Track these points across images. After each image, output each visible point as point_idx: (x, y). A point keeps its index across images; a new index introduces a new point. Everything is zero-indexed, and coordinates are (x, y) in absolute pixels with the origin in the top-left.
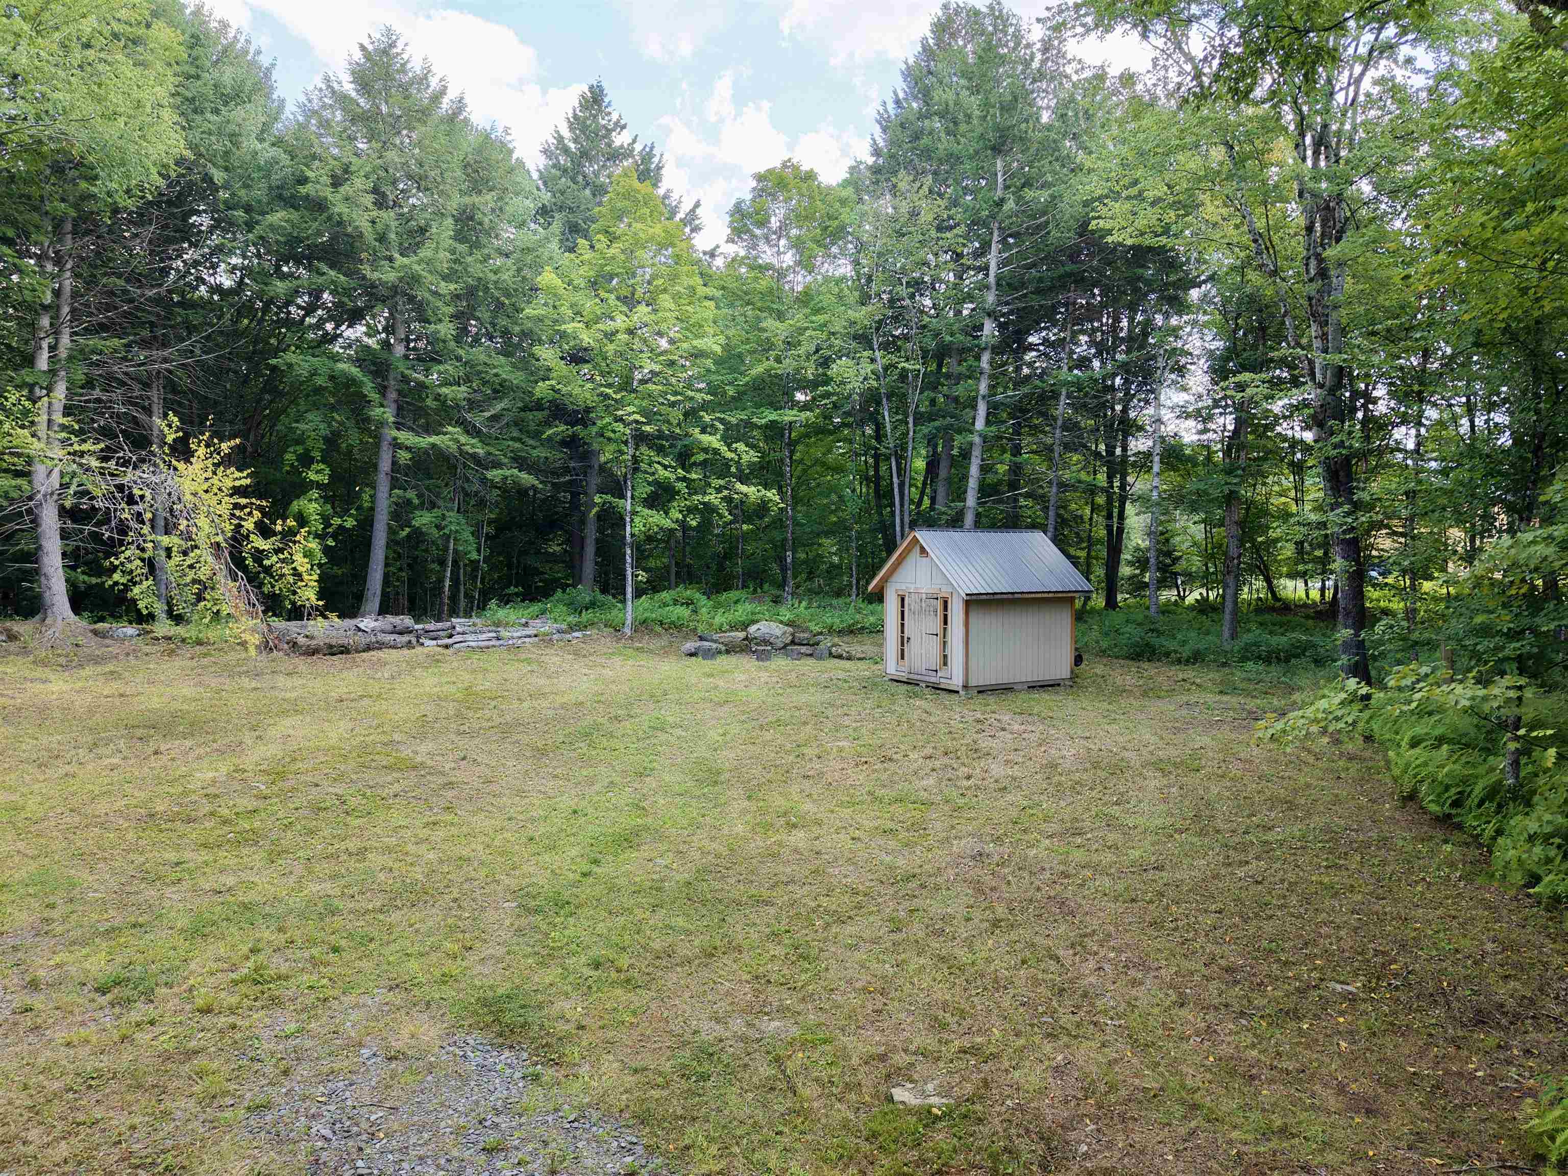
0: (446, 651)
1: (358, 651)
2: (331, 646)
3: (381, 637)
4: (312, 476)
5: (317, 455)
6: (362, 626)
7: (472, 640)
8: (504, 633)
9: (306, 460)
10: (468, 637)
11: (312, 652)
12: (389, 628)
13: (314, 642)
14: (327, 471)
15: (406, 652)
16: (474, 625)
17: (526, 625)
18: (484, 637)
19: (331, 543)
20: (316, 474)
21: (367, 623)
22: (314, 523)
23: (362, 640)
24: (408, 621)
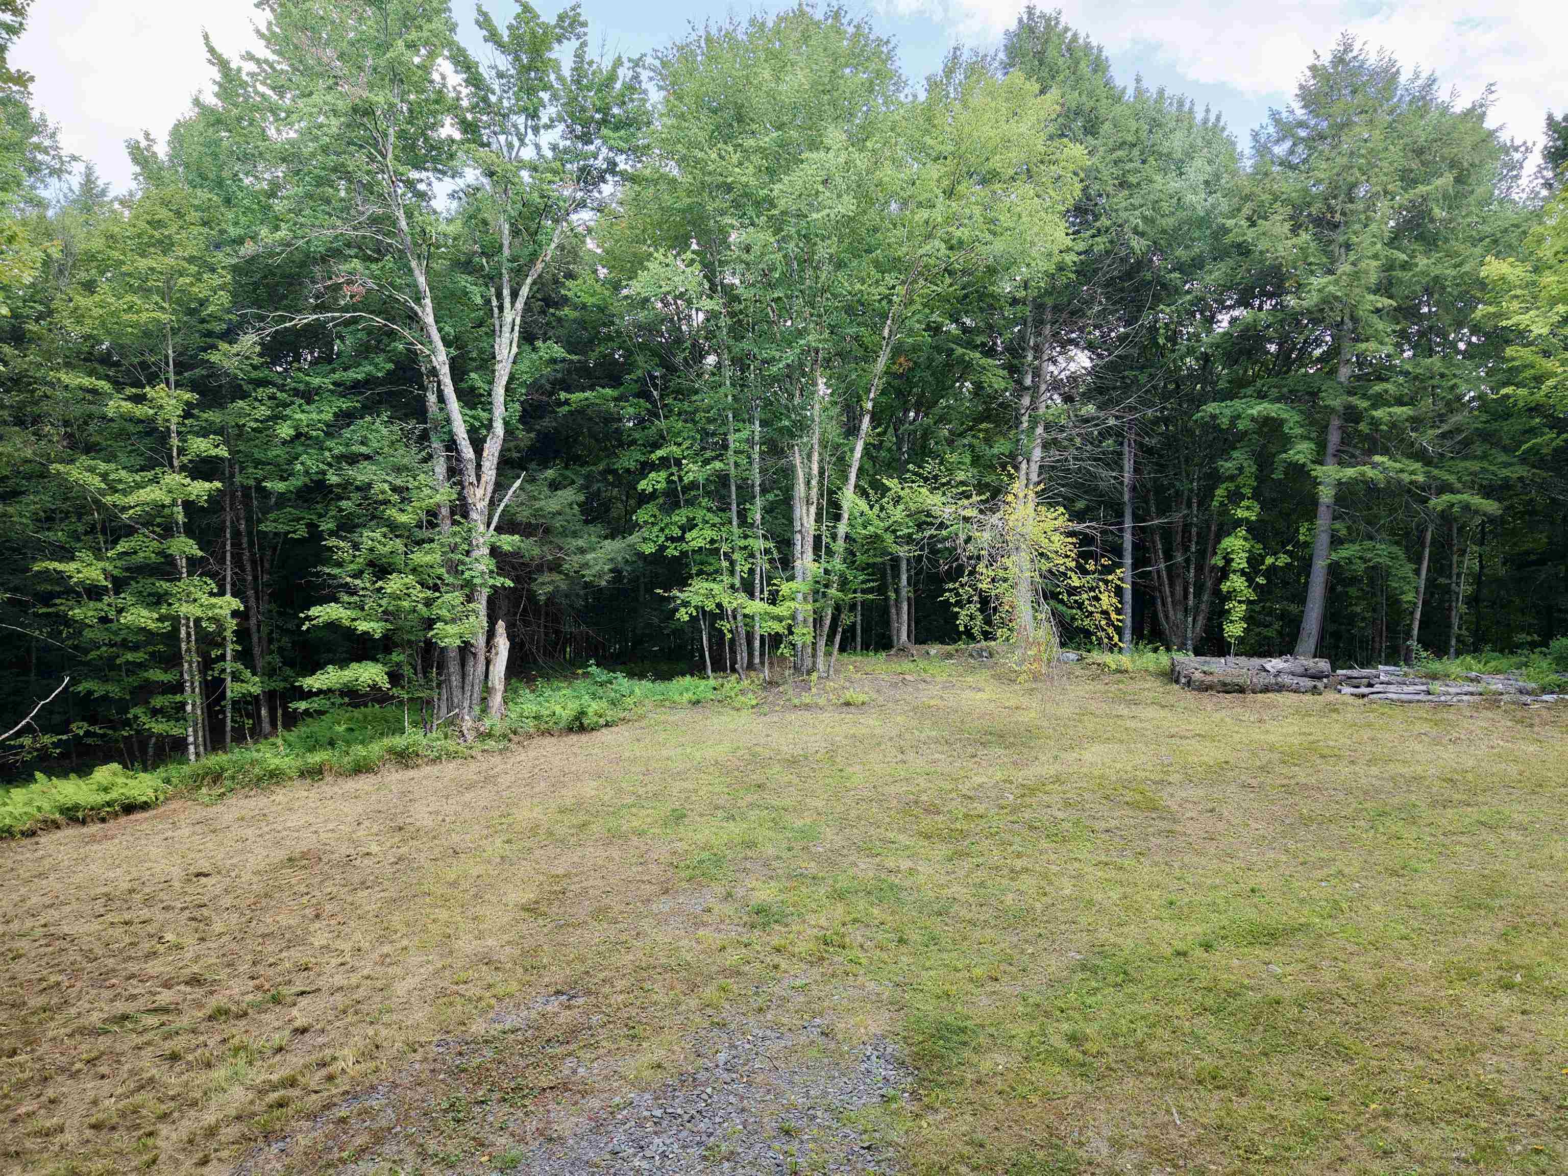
0: (1361, 701)
1: (1254, 692)
2: (1225, 684)
3: (1286, 680)
4: (1241, 513)
5: (1247, 491)
6: (1268, 666)
7: (1393, 692)
8: (1437, 687)
9: (1235, 497)
10: (1392, 688)
11: (1205, 688)
12: (1301, 670)
13: (1210, 678)
14: (1257, 508)
15: (1308, 697)
16: (1405, 675)
17: (1477, 680)
18: (1411, 689)
19: (1261, 580)
20: (1247, 511)
21: (1274, 664)
22: (1240, 561)
23: (1262, 680)
24: (1323, 665)
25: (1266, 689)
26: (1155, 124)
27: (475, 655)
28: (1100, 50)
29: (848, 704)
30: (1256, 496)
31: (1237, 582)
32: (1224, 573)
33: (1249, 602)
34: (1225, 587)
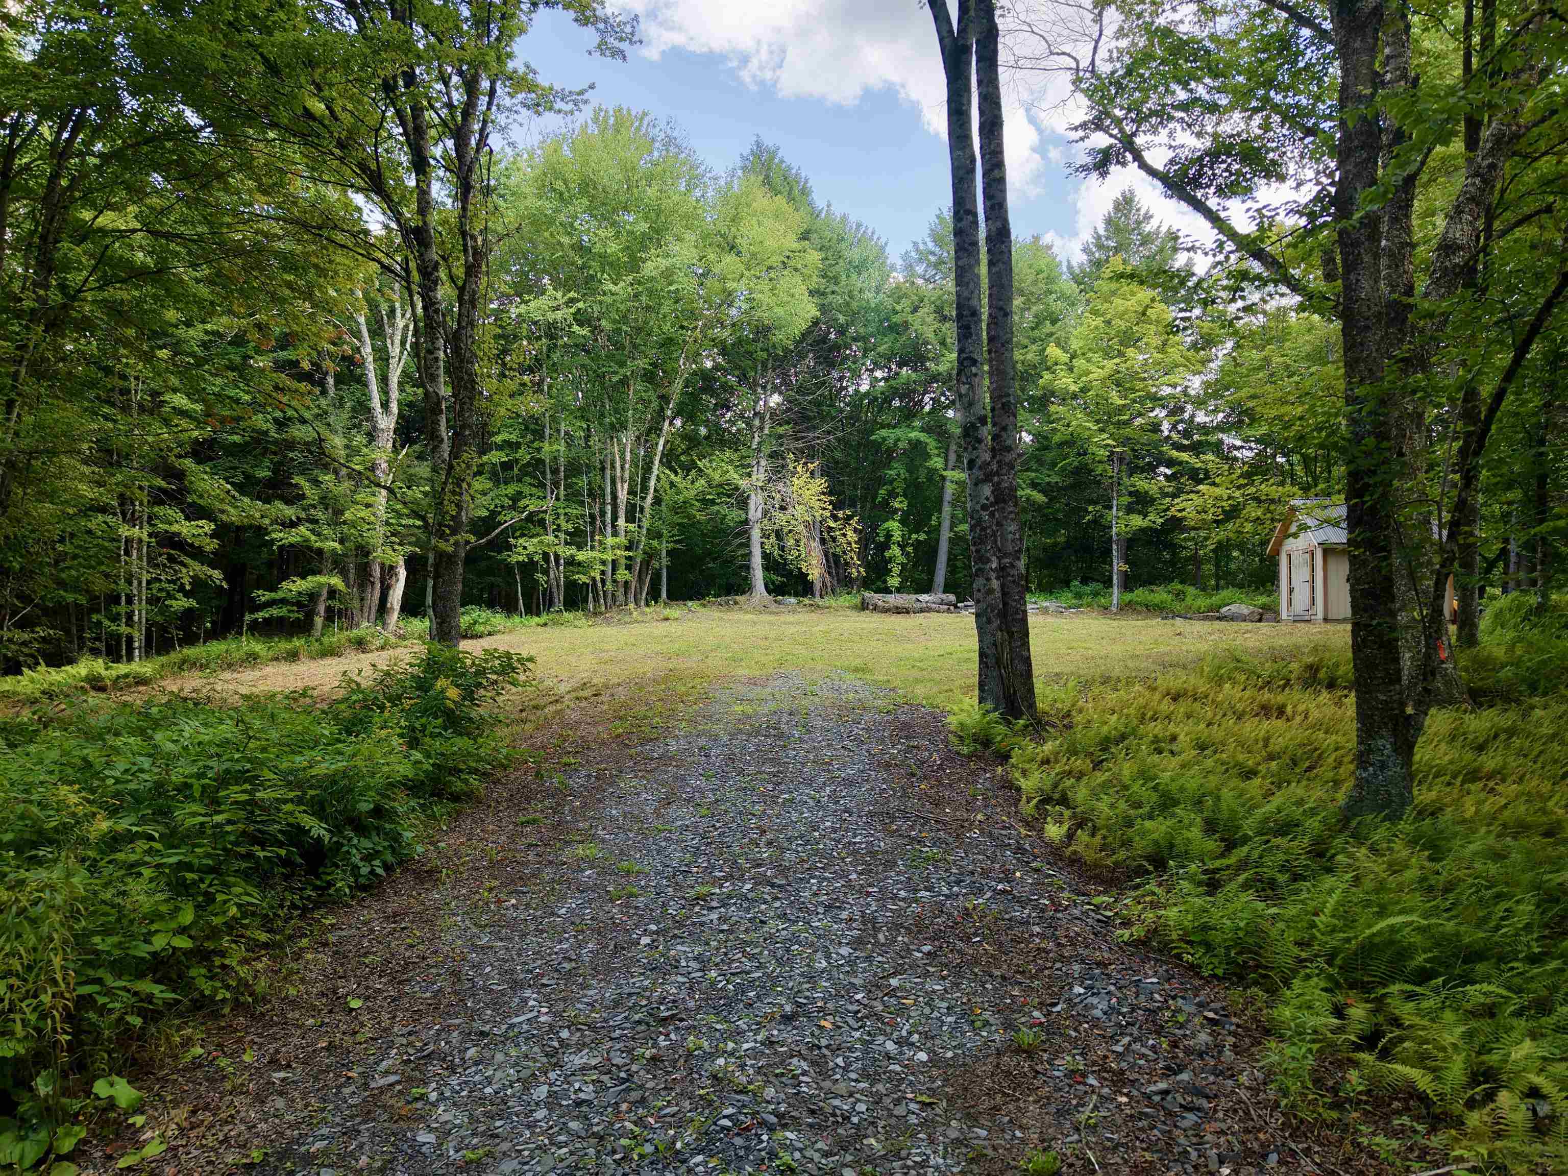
1: (915, 612)
2: (897, 608)
3: (932, 605)
4: (896, 506)
5: (901, 491)
6: (920, 599)
12: (939, 600)
13: (887, 606)
14: (907, 502)
19: (910, 550)
20: (899, 504)
21: (924, 597)
22: (897, 536)
23: (918, 606)
24: (952, 598)
25: (922, 611)
26: (841, 240)
27: (373, 583)
28: (806, 181)
29: (667, 619)
30: (905, 496)
31: (895, 551)
32: (885, 546)
33: (902, 564)
34: (887, 554)
